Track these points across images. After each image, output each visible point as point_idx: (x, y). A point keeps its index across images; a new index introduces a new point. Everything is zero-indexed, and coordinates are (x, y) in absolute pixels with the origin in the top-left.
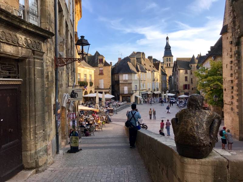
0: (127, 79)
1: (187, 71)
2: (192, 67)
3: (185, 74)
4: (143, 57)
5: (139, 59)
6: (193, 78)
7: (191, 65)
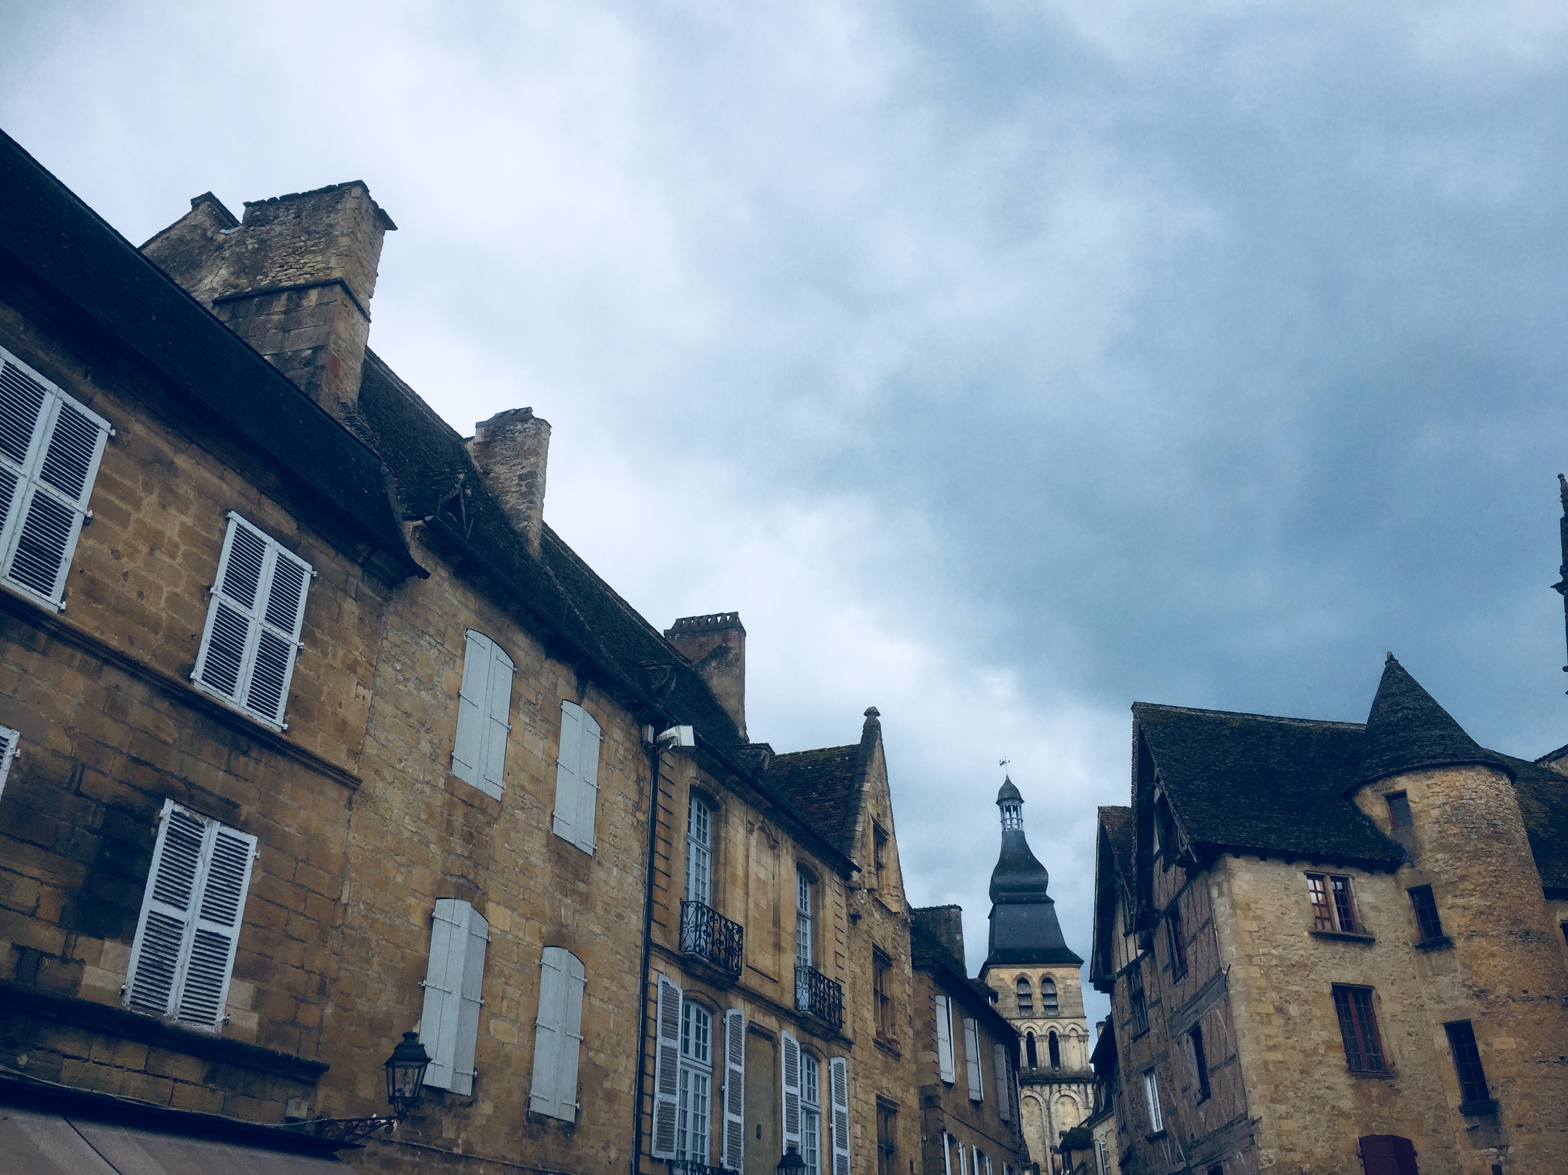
1: (1341, 885)
3: (1324, 934)
6: (1463, 1006)
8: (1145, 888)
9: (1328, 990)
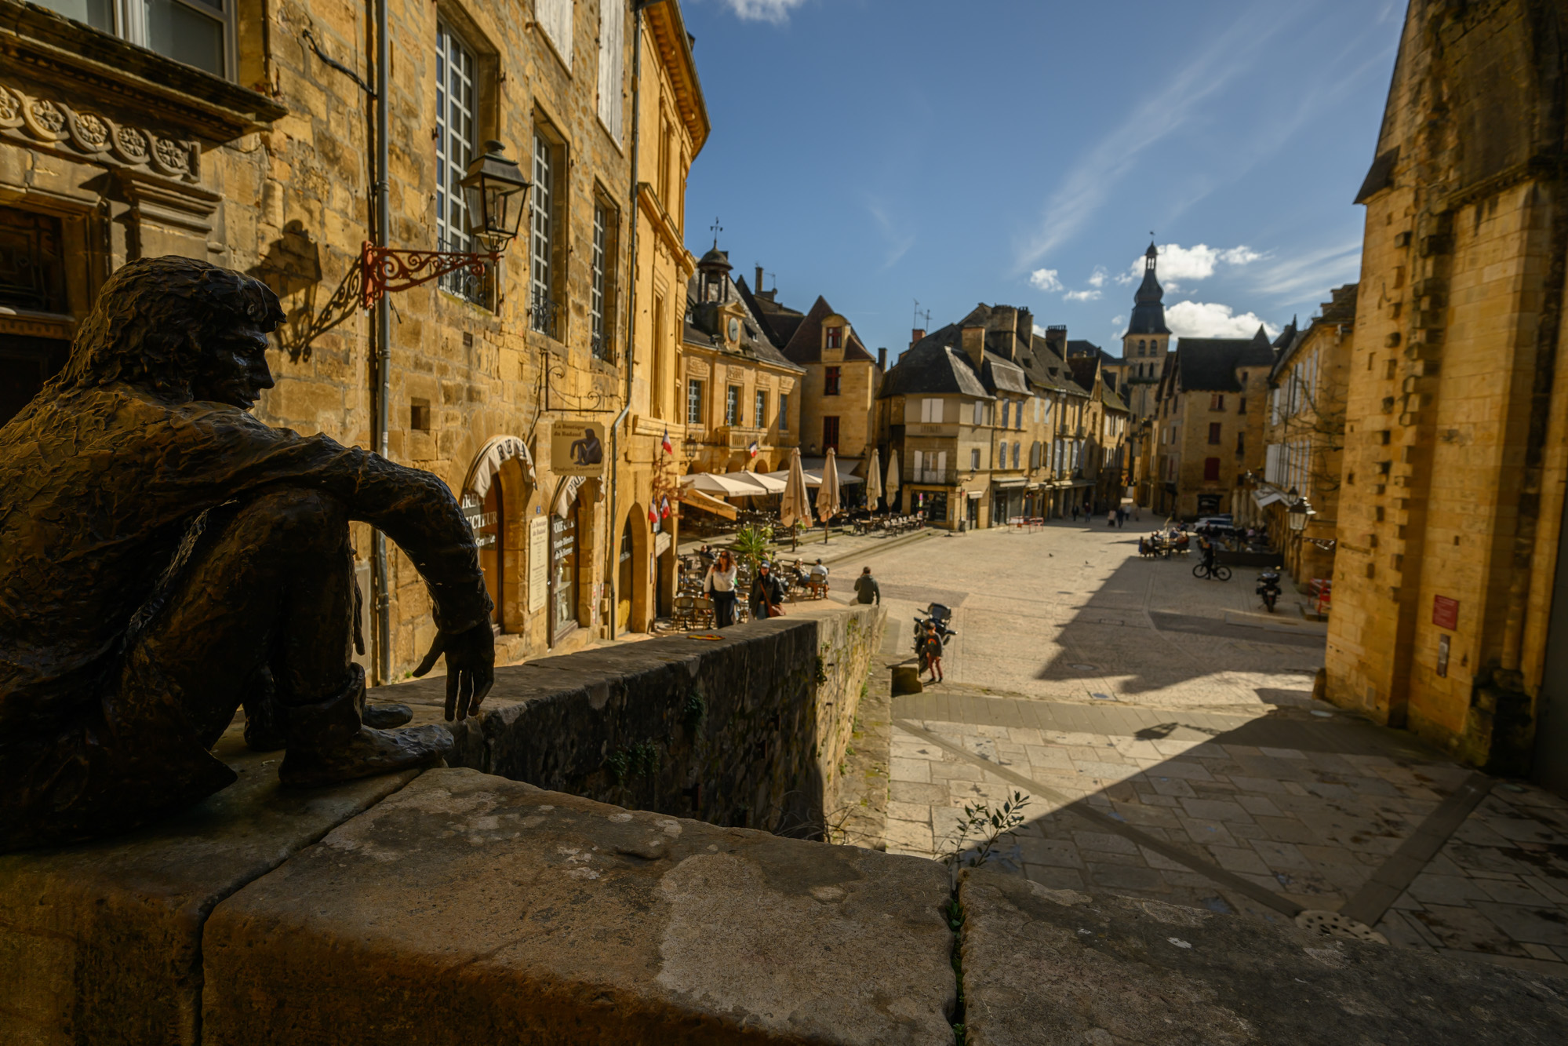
0: (938, 418)
1: (1221, 398)
2: (1250, 383)
3: (1212, 409)
4: (1025, 329)
5: (1002, 336)
6: (1244, 428)
7: (1245, 375)
8: (1171, 387)
9: (1208, 424)
